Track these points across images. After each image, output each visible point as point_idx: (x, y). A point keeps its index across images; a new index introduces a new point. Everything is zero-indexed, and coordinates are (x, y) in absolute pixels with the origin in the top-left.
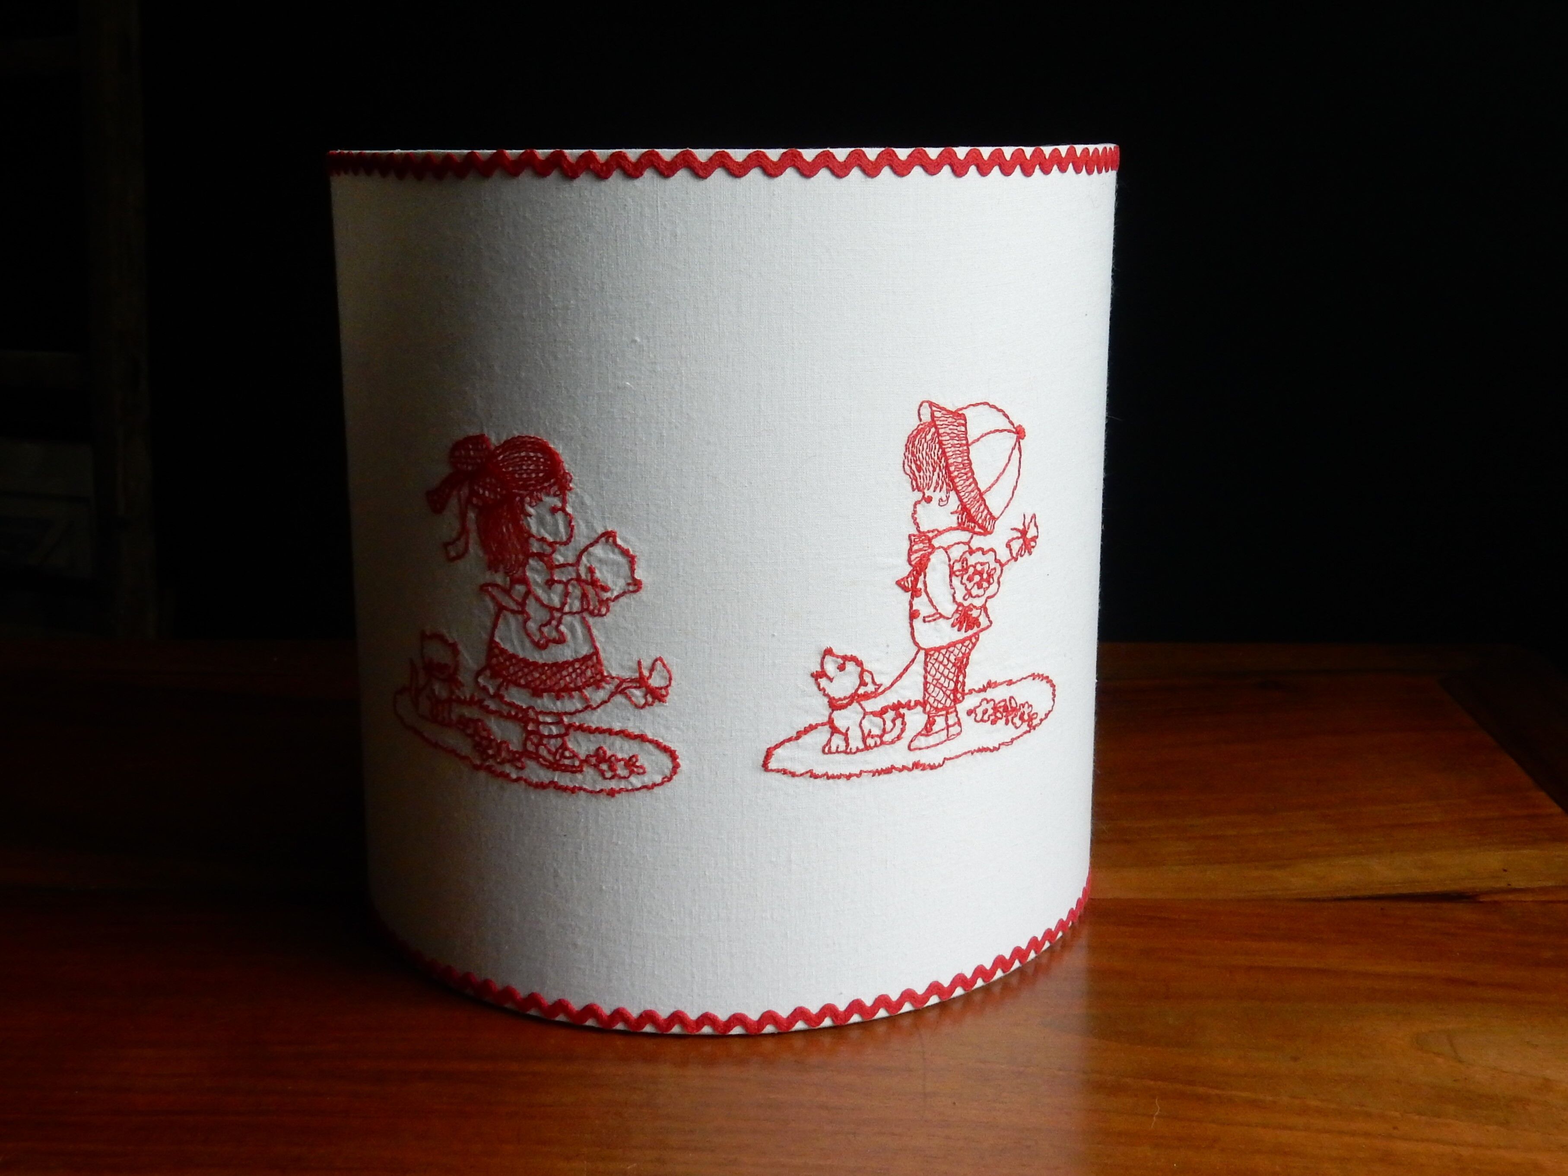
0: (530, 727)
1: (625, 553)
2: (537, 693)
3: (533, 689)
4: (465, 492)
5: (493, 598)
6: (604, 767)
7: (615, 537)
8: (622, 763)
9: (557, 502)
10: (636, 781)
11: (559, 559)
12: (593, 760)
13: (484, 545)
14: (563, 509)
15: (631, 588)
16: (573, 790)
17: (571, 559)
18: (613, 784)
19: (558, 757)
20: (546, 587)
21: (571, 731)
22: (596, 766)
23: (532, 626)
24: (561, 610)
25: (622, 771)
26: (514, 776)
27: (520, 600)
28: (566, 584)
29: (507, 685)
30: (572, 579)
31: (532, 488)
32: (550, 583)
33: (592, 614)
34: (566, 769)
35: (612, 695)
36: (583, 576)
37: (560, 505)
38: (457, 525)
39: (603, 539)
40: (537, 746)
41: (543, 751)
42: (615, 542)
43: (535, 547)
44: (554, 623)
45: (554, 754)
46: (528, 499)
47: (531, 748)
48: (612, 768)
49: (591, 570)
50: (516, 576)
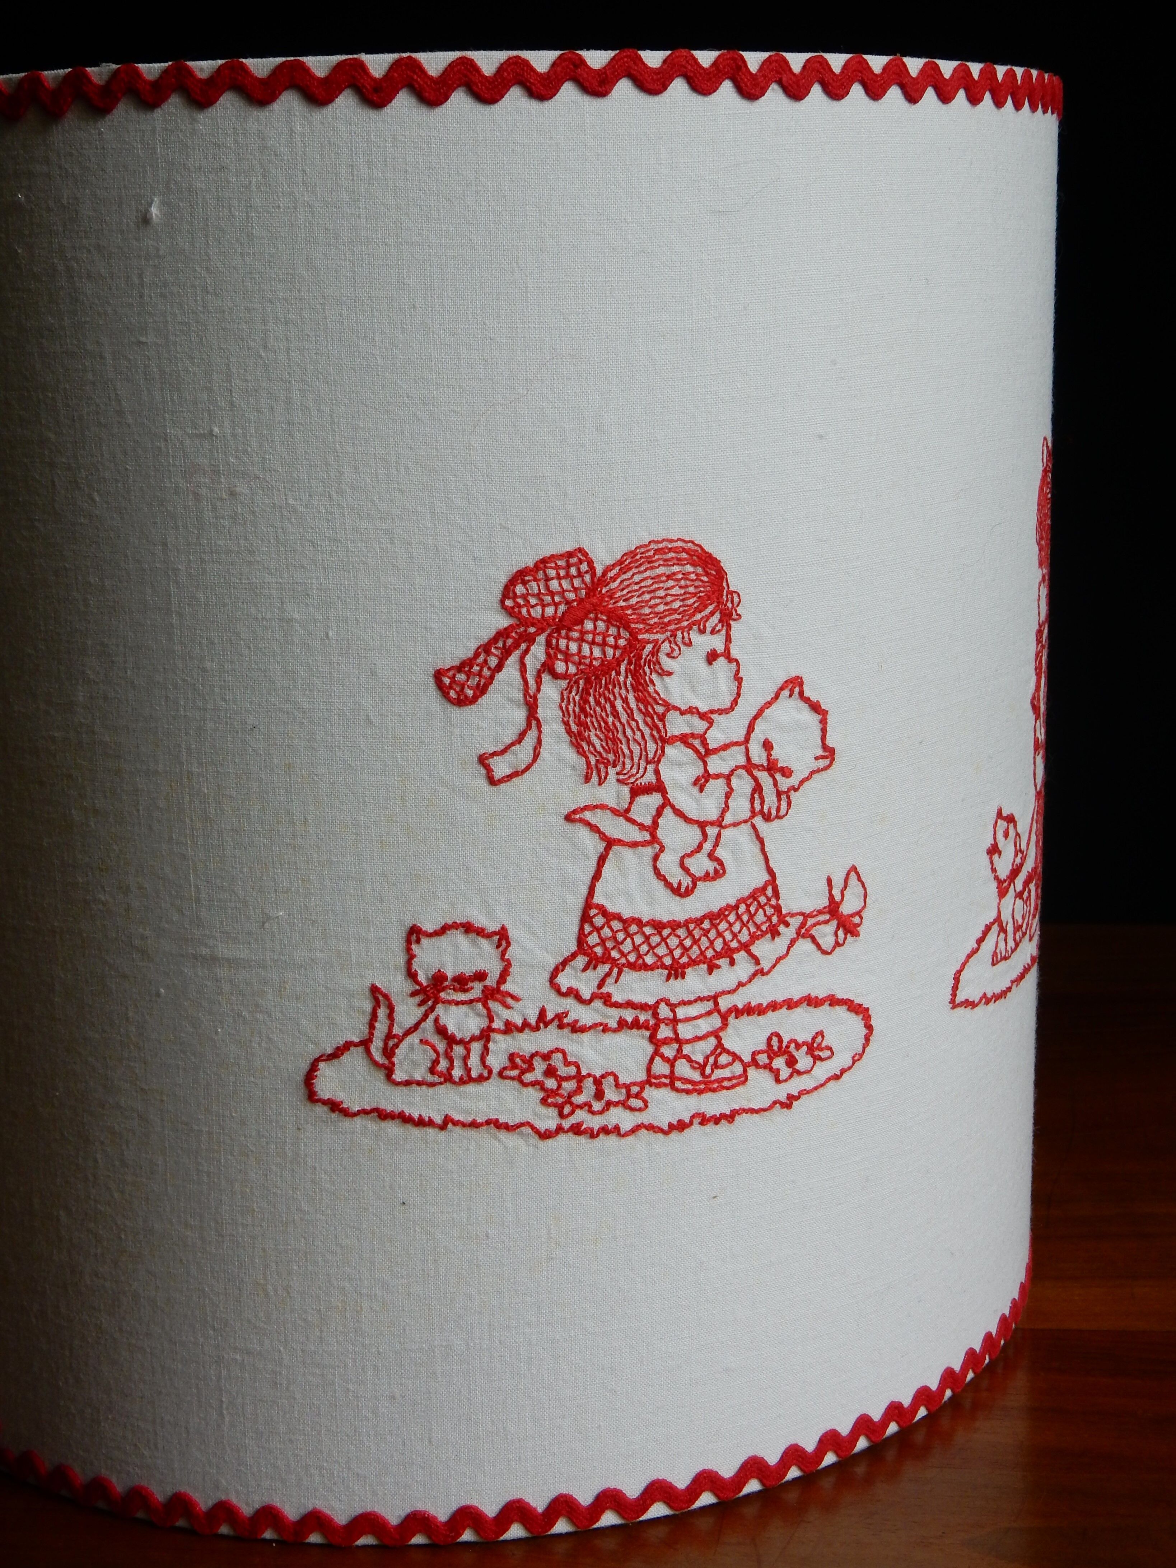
0: (664, 1032)
1: (815, 707)
2: (676, 971)
3: (669, 968)
4: (538, 652)
5: (594, 829)
6: (779, 1063)
7: (801, 685)
8: (805, 1048)
9: (717, 643)
10: (822, 1071)
11: (715, 738)
12: (763, 1059)
13: (578, 740)
14: (727, 654)
15: (822, 763)
16: (731, 1117)
17: (739, 735)
18: (794, 1086)
19: (708, 1070)
20: (695, 790)
21: (731, 1020)
22: (768, 1067)
23: (669, 863)
24: (719, 823)
25: (804, 1061)
26: (626, 1127)
27: (648, 822)
28: (728, 778)
29: (620, 973)
30: (737, 767)
31: (673, 627)
32: (701, 782)
33: (767, 818)
34: (719, 1086)
35: (793, 942)
36: (756, 760)
37: (720, 648)
38: (520, 715)
39: (786, 692)
40: (672, 1063)
41: (683, 1069)
42: (801, 693)
43: (676, 725)
44: (708, 846)
45: (702, 1068)
46: (666, 647)
47: (661, 1068)
48: (791, 1062)
49: (767, 745)
50: (644, 781)
